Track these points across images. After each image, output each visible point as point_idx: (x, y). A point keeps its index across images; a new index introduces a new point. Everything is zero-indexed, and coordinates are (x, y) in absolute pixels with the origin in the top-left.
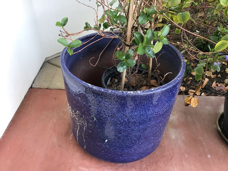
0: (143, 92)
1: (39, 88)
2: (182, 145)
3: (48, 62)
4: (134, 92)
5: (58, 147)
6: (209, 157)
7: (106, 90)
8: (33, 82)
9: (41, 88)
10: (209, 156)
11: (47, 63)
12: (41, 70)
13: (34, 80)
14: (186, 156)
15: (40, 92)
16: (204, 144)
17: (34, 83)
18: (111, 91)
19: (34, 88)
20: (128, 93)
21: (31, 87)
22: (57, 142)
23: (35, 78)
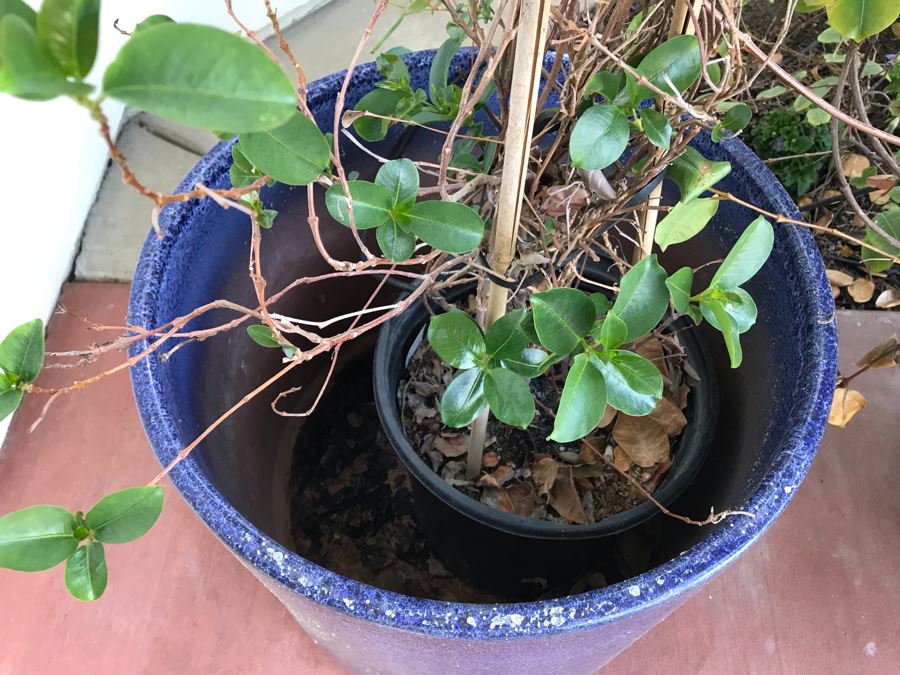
0: (578, 612)
1: (107, 282)
2: (754, 593)
3: (142, 125)
4: (527, 620)
5: (208, 599)
6: (872, 653)
7: (371, 605)
8: (80, 249)
9: (116, 281)
10: (871, 648)
11: (136, 131)
12: (111, 174)
13: (84, 234)
14: (770, 646)
15: (112, 306)
16: (858, 582)
17: (83, 253)
18: (398, 614)
19: (84, 281)
20: (492, 626)
21: (72, 277)
22: (203, 576)
23: (86, 224)
